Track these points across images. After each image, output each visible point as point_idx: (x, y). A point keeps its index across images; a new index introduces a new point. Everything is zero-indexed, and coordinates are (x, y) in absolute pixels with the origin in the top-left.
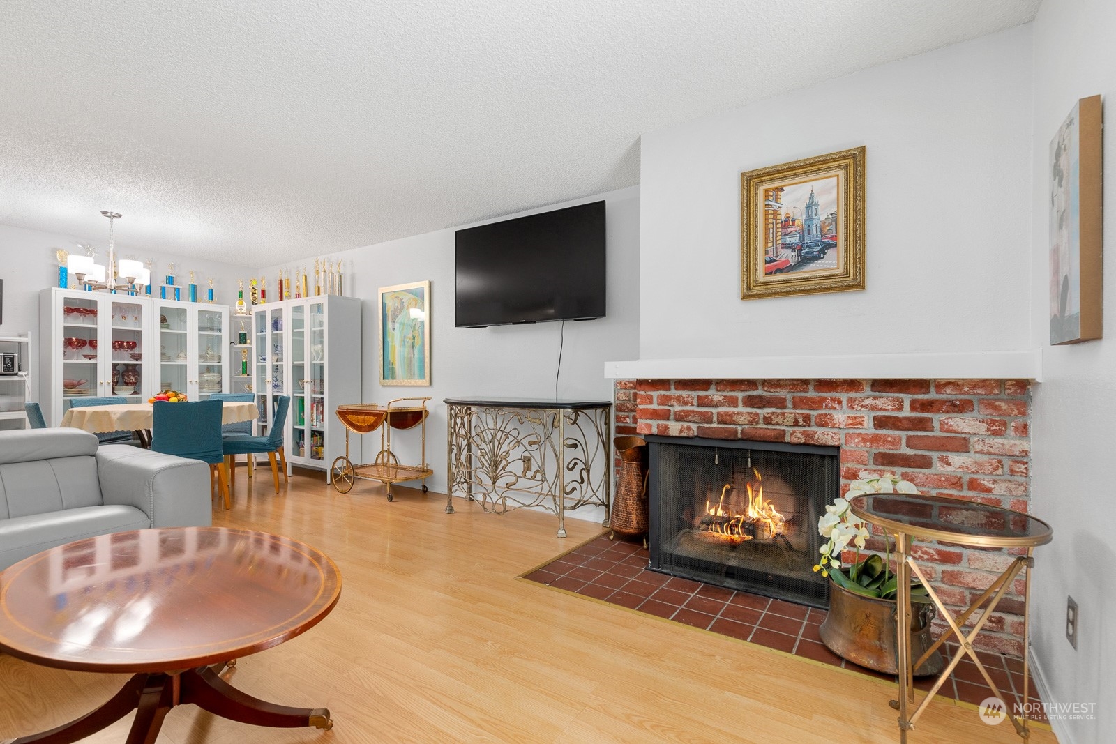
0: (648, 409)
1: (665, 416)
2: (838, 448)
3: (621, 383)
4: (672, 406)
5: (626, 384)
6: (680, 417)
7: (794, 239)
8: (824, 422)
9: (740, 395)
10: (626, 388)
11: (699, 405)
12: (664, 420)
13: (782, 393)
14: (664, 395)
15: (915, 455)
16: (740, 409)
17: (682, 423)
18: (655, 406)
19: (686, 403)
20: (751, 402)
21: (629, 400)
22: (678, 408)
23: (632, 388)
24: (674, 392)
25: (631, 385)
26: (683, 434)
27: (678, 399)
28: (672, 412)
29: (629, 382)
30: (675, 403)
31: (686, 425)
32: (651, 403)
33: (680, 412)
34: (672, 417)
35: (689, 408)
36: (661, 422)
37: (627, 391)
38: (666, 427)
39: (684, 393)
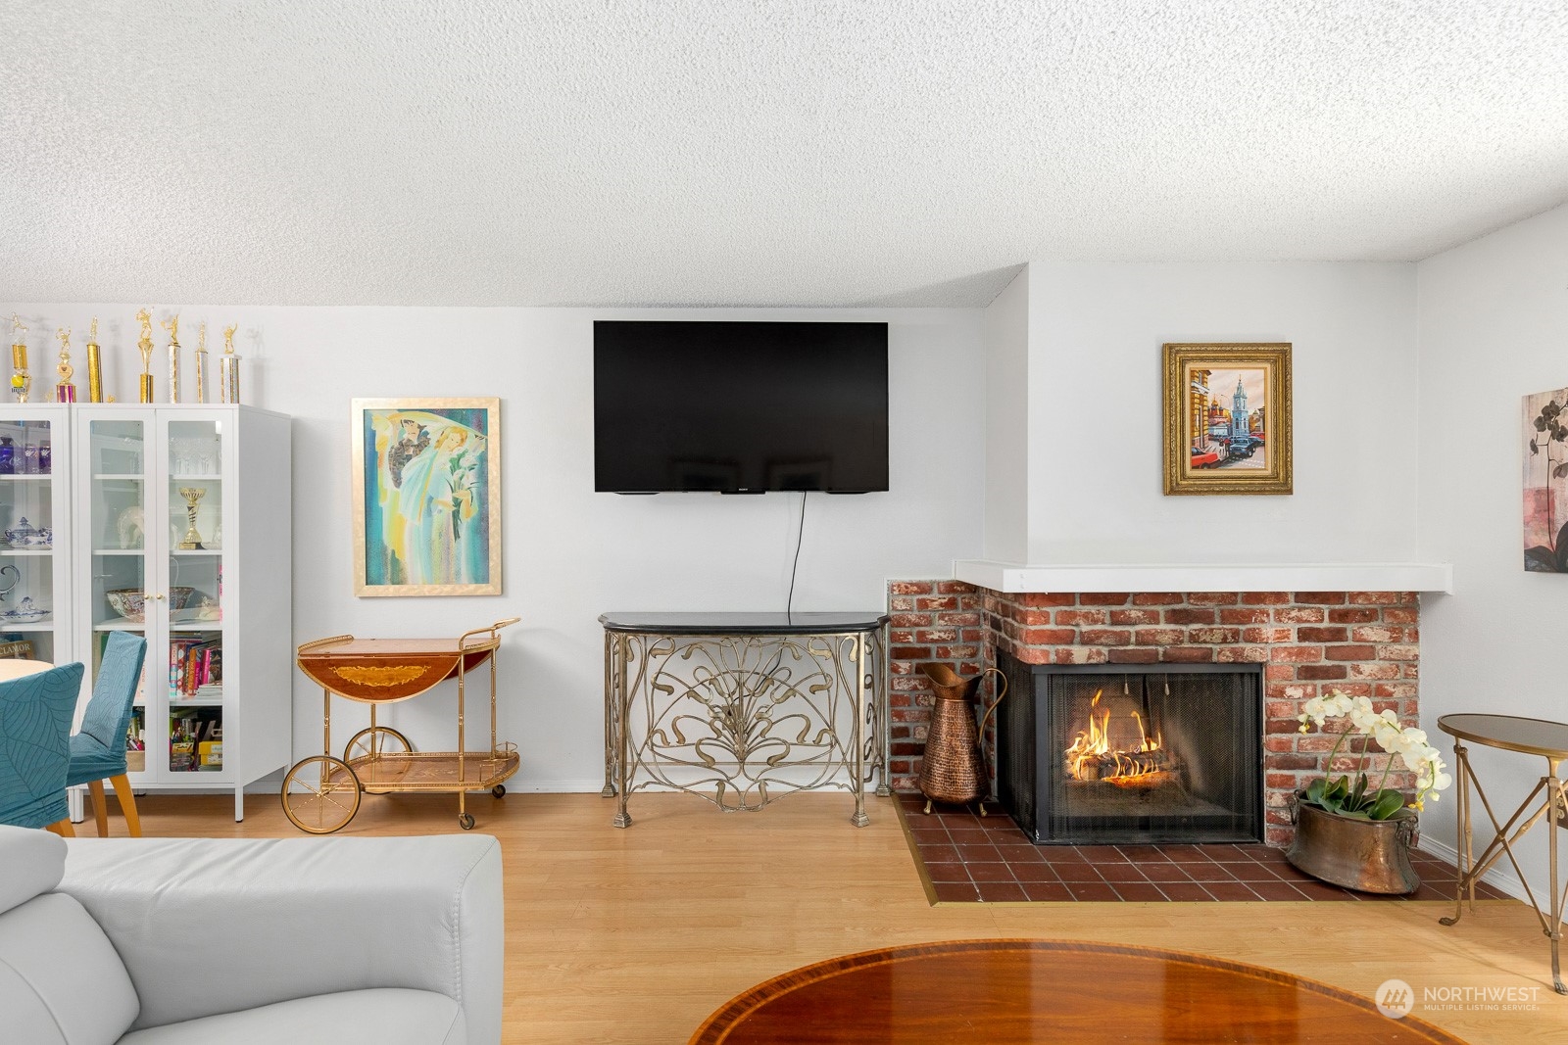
0: (1043, 631)
1: (1068, 638)
2: (1261, 665)
3: (899, 586)
4: (1077, 625)
5: (907, 587)
6: (1087, 640)
7: (1221, 431)
8: (1253, 637)
9: (1161, 609)
10: (907, 593)
11: (1113, 623)
12: (1067, 643)
13: (1210, 606)
14: (1066, 611)
15: (1333, 666)
16: (1162, 626)
17: (1090, 647)
18: (1052, 626)
19: (1095, 622)
20: (1176, 617)
21: (911, 610)
22: (1085, 628)
23: (916, 593)
24: (1079, 608)
25: (915, 588)
26: (1092, 661)
27: (1086, 616)
28: (1077, 634)
29: (912, 584)
30: (1081, 622)
31: (1094, 649)
32: (1047, 622)
33: (1089, 632)
34: (1077, 639)
35: (1099, 627)
36: (1061, 647)
37: (908, 597)
38: (1069, 654)
39: (1093, 609)
